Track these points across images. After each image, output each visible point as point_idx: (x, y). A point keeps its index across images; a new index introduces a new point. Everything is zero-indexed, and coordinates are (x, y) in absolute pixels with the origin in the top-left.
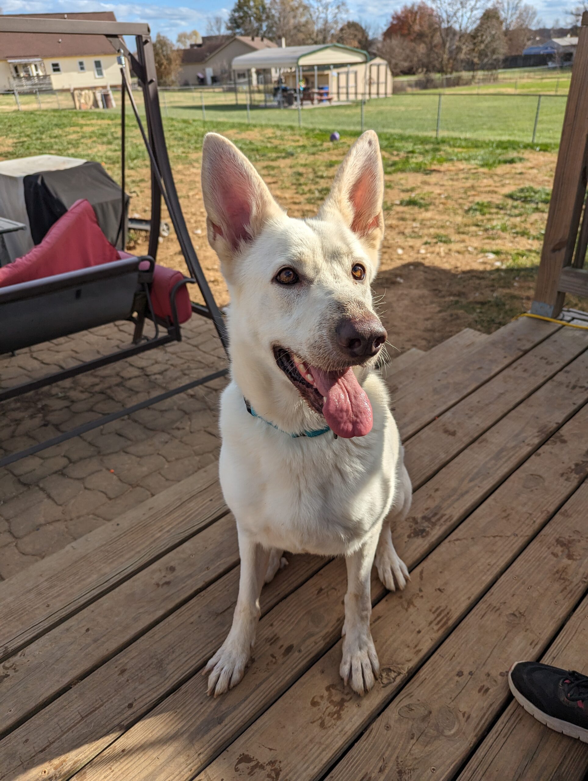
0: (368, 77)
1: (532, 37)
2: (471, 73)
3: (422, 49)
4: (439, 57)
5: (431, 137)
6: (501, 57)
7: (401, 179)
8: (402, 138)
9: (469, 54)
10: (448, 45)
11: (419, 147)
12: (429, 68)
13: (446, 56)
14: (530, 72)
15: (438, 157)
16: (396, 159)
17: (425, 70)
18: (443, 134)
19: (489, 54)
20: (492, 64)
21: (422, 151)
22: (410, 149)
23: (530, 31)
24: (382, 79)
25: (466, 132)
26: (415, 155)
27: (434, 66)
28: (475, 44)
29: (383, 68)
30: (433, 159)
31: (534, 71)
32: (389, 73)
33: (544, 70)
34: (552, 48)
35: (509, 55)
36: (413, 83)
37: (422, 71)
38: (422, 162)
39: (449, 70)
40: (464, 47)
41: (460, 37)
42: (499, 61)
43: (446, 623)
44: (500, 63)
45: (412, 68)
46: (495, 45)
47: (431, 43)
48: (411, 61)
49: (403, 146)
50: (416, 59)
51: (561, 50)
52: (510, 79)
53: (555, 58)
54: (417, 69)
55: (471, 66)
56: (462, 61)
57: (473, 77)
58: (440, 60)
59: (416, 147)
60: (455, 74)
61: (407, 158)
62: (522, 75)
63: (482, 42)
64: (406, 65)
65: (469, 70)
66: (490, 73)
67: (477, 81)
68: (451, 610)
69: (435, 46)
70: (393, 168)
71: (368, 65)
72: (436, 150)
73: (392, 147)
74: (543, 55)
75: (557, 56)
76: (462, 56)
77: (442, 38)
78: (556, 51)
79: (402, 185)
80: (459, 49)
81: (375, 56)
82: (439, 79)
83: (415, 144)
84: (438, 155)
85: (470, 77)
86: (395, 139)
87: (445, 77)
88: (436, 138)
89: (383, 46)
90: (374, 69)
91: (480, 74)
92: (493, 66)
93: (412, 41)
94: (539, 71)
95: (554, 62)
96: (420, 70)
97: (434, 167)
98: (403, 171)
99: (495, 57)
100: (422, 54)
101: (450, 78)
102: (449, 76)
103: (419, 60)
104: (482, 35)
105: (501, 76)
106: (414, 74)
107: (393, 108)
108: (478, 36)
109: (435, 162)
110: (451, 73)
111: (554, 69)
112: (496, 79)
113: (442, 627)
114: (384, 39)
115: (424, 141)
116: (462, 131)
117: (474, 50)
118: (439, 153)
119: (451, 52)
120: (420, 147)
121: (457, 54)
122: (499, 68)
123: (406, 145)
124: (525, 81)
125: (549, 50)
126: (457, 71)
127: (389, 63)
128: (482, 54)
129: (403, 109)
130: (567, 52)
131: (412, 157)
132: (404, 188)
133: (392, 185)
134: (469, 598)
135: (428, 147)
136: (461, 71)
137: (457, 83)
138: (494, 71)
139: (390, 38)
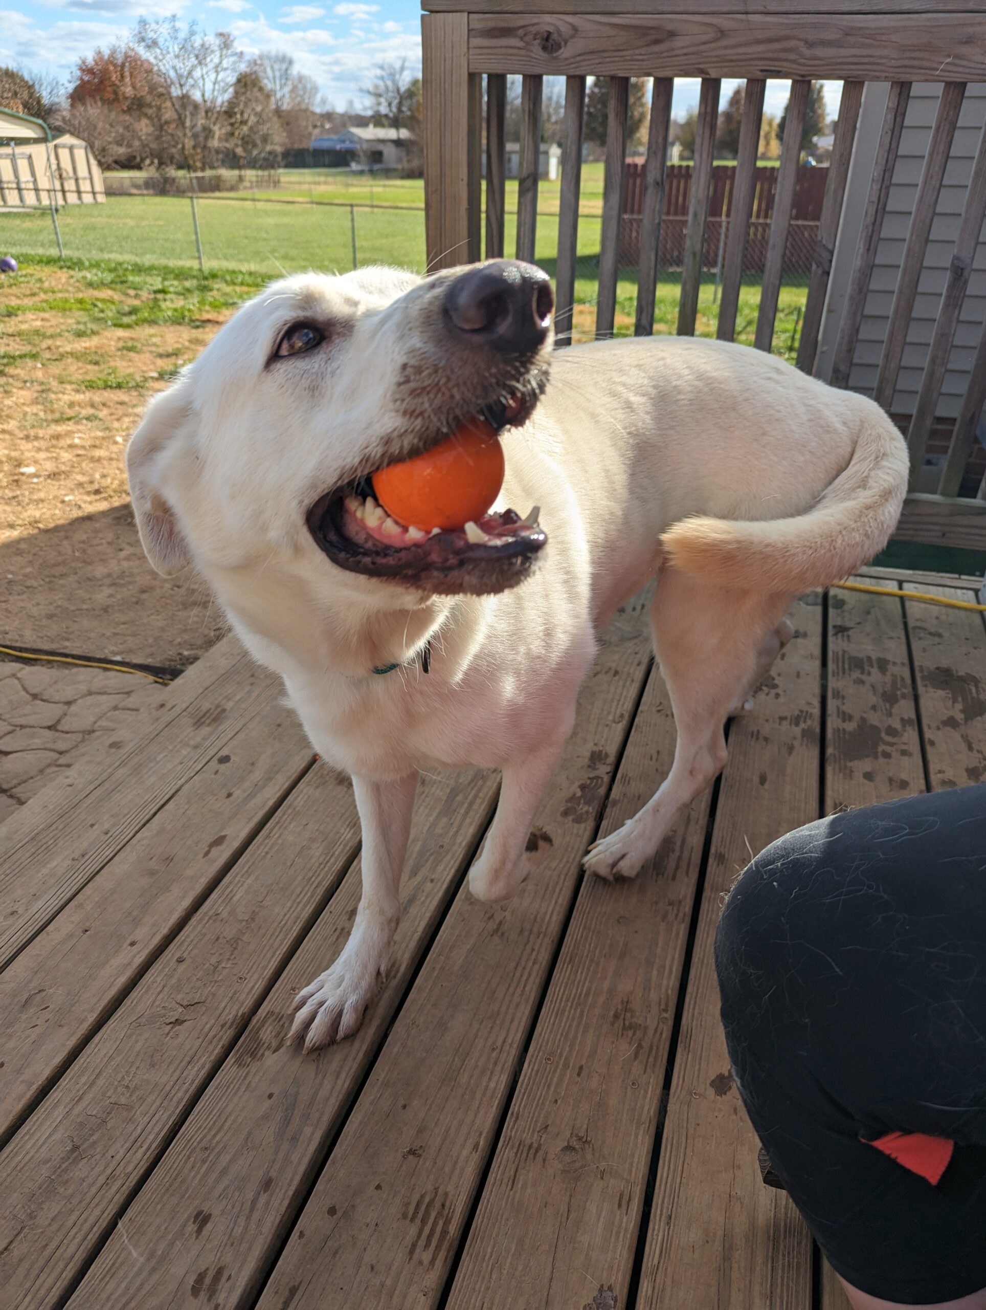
0: (54, 167)
1: (319, 124)
2: (236, 172)
3: (144, 127)
4: (177, 143)
5: (191, 269)
6: (279, 149)
7: (151, 336)
8: (139, 269)
9: (227, 141)
10: (188, 124)
11: (173, 285)
12: (162, 159)
13: (189, 143)
14: (327, 175)
15: (211, 299)
16: (137, 303)
17: (156, 161)
18: (209, 264)
19: (259, 142)
20: (265, 159)
21: (180, 288)
22: (160, 287)
23: (313, 113)
24: (82, 171)
25: (248, 261)
26: (168, 296)
27: (172, 158)
28: (232, 125)
29: (80, 154)
30: (202, 302)
31: (334, 175)
32: (93, 162)
33: (346, 174)
34: (351, 142)
35: (289, 146)
36: (141, 182)
37: (152, 163)
38: (183, 307)
39: (199, 164)
40: (216, 128)
41: (207, 112)
42: (276, 156)
43: (445, 1232)
44: (279, 158)
45: (135, 157)
46: (264, 129)
47: (159, 117)
48: (129, 146)
49: (146, 283)
50: (137, 143)
51: (365, 146)
52: (300, 183)
53: (359, 156)
54: (143, 160)
55: (233, 161)
56: (218, 152)
57: (241, 179)
58: (180, 146)
59: (166, 283)
60: (208, 173)
61: (156, 300)
62: (317, 179)
63: (244, 122)
64: (121, 151)
65: (232, 167)
66: (266, 173)
67: (247, 184)
68: (446, 1194)
69: (167, 122)
70: (134, 317)
71: (51, 145)
72: (204, 289)
73: (123, 282)
74: (340, 151)
75: (361, 154)
76: (215, 143)
77: (176, 110)
78: (358, 147)
79: (155, 345)
80: (208, 132)
81: (59, 131)
82: (185, 178)
83: (164, 279)
84: (209, 297)
85: (236, 178)
86: (126, 270)
87: (193, 175)
88: (200, 270)
89: (74, 116)
90: (64, 154)
91: (250, 174)
92: (269, 163)
93: (124, 112)
94: (340, 174)
95: (358, 162)
96: (148, 162)
97: (206, 316)
98: (152, 322)
99: (269, 148)
100: (148, 135)
101: (203, 177)
102: (200, 174)
103: (144, 146)
104: (242, 113)
105: (283, 179)
106: (139, 167)
107: (113, 221)
108: (235, 113)
109: (207, 308)
110: (203, 169)
111: (361, 173)
112: (277, 183)
113: (438, 1248)
114: (72, 105)
115: (181, 275)
116: (240, 261)
117: (232, 134)
118: (211, 293)
119: (195, 136)
120: (176, 283)
121: (206, 138)
122: (279, 167)
123: (149, 280)
124: (322, 188)
125: (347, 145)
126: (212, 167)
127: (91, 146)
128: (246, 142)
129: (131, 222)
130: (374, 149)
131: (165, 300)
132: (161, 350)
133: (139, 346)
134: (476, 1147)
135: (188, 284)
136: (218, 167)
137: (215, 186)
138: (272, 172)
139: (84, 104)
